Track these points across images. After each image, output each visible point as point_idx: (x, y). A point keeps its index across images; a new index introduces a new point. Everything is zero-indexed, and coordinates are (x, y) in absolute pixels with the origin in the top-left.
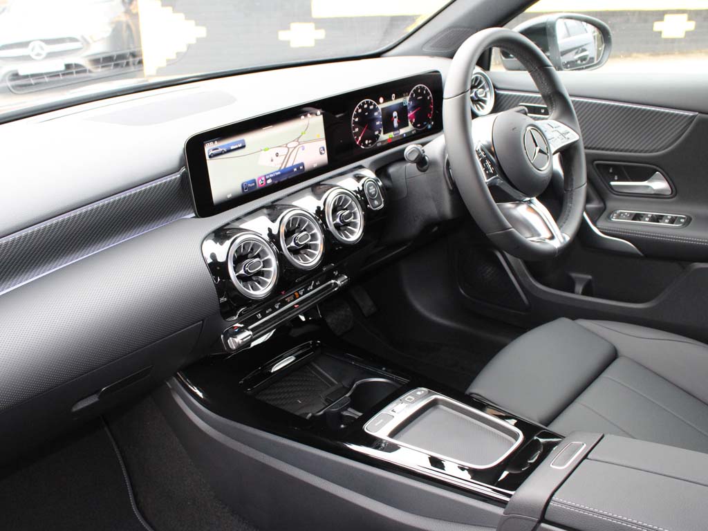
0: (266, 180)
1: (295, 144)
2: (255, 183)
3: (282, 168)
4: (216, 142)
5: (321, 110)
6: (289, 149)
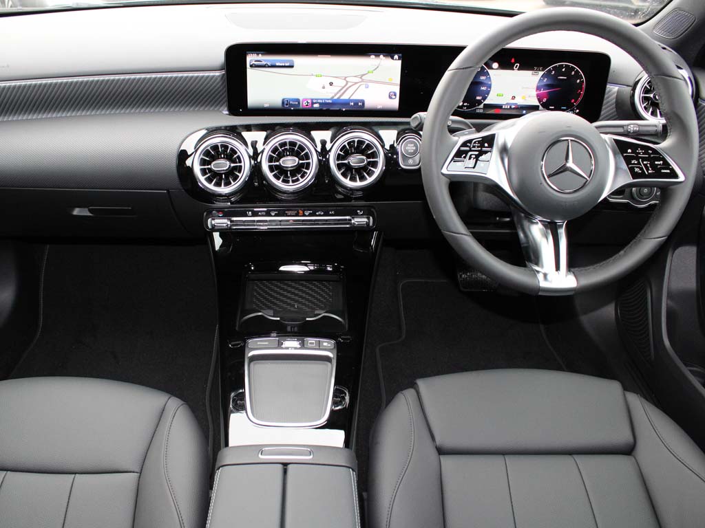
0: (313, 103)
1: (357, 80)
2: (299, 103)
3: (336, 98)
4: (260, 55)
5: (400, 55)
6: (347, 82)
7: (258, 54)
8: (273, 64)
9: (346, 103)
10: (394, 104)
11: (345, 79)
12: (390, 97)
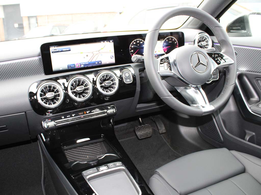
0: (81, 65)
1: (98, 52)
2: (75, 66)
3: (90, 61)
4: (56, 47)
5: (113, 40)
6: (93, 54)
7: (55, 47)
8: (62, 50)
9: (94, 63)
10: (113, 61)
11: (92, 53)
12: (111, 58)
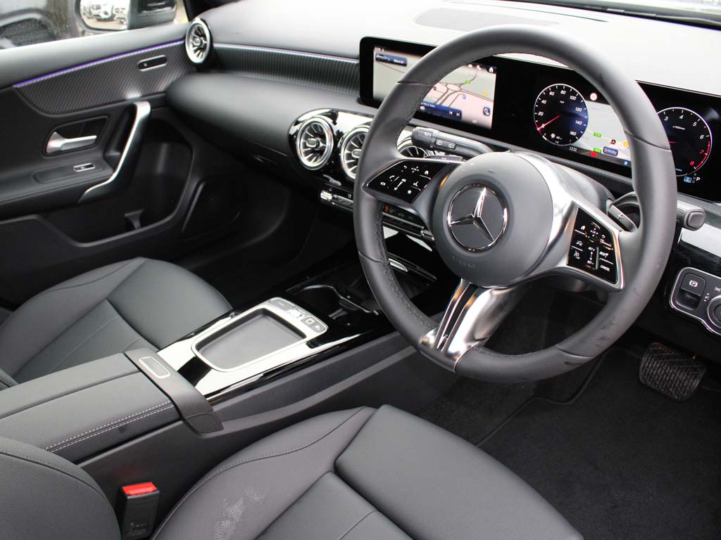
3: (438, 103)
5: (495, 68)
6: (448, 89)
7: (382, 49)
8: (392, 60)
9: (446, 110)
10: (488, 121)
11: (446, 86)
12: (485, 114)
